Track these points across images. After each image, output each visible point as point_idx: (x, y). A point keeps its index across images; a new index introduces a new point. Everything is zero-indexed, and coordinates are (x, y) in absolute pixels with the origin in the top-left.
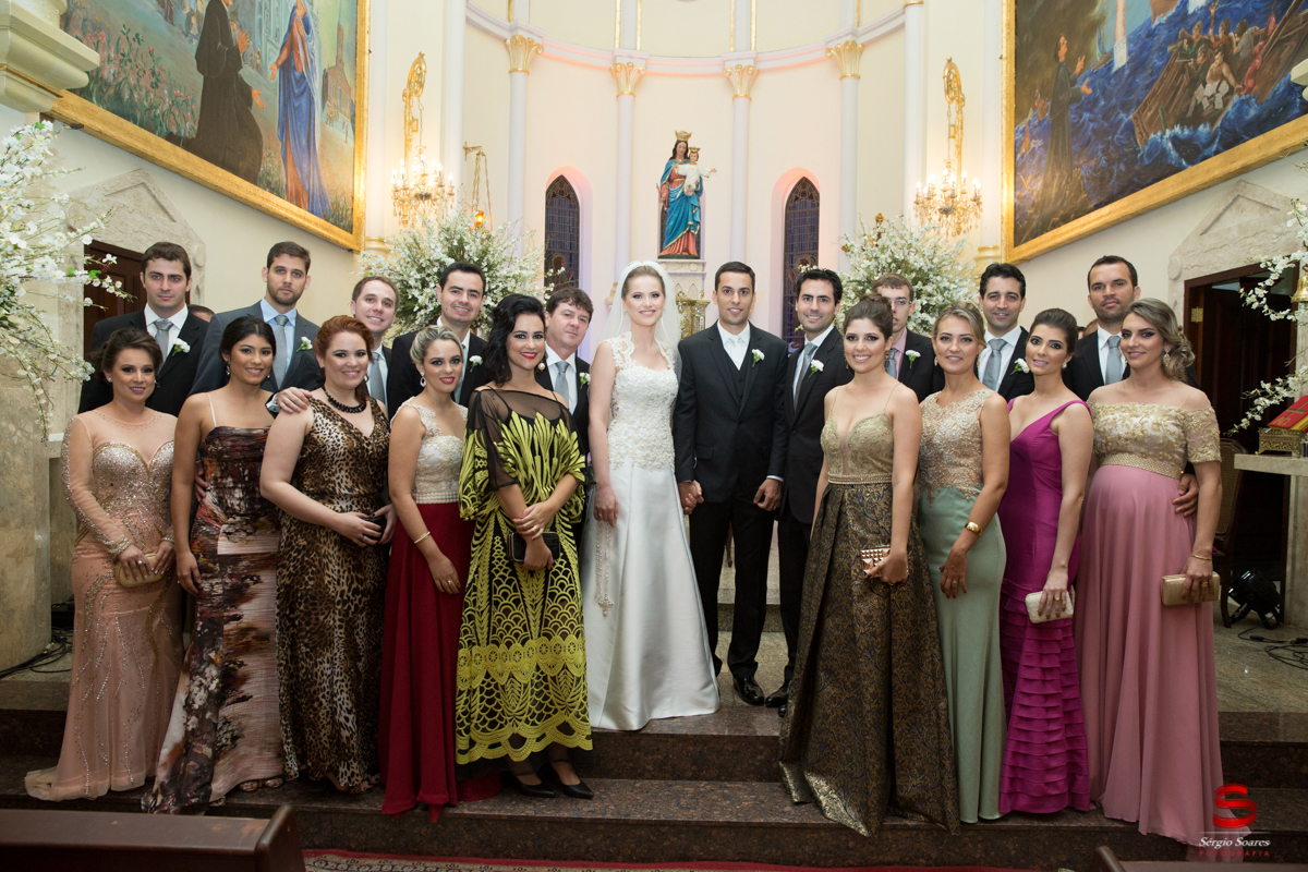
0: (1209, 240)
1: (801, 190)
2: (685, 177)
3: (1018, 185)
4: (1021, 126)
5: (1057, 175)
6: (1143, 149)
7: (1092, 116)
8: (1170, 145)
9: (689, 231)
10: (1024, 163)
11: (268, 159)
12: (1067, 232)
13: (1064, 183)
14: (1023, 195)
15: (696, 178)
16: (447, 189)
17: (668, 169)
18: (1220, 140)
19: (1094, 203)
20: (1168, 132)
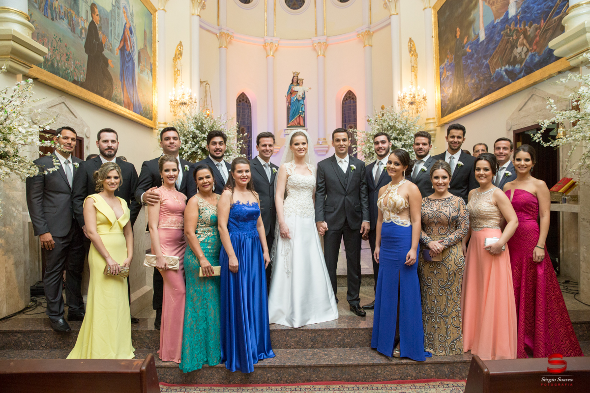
0: (522, 113)
1: (348, 96)
2: (297, 92)
3: (442, 91)
4: (442, 66)
5: (458, 86)
6: (493, 75)
7: (472, 61)
8: (504, 73)
9: (300, 115)
10: (444, 82)
11: (116, 90)
12: (464, 111)
13: (461, 90)
14: (444, 95)
15: (302, 92)
16: (194, 100)
17: (290, 88)
18: (525, 71)
19: (474, 98)
20: (503, 68)
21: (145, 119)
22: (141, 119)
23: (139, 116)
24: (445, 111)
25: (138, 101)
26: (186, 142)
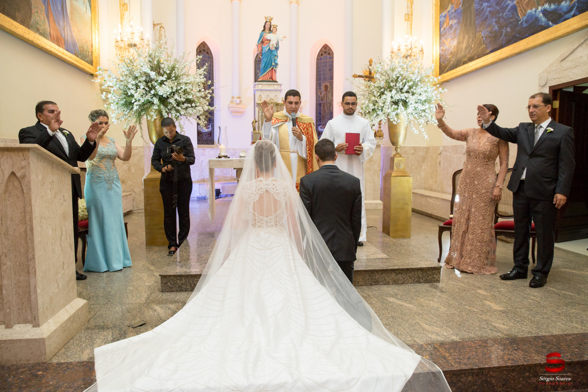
0: (566, 64)
1: (324, 50)
2: (270, 40)
3: (441, 44)
4: (444, 14)
5: (466, 37)
6: (522, 18)
7: (489, 4)
8: (541, 15)
9: (272, 68)
10: (445, 33)
12: (473, 66)
13: (471, 40)
14: (445, 48)
15: (276, 41)
16: (146, 42)
17: (261, 36)
18: (577, 8)
19: (490, 49)
20: (540, 8)
21: (82, 61)
22: (77, 61)
23: (74, 57)
24: (445, 67)
25: (72, 36)
26: (137, 87)
